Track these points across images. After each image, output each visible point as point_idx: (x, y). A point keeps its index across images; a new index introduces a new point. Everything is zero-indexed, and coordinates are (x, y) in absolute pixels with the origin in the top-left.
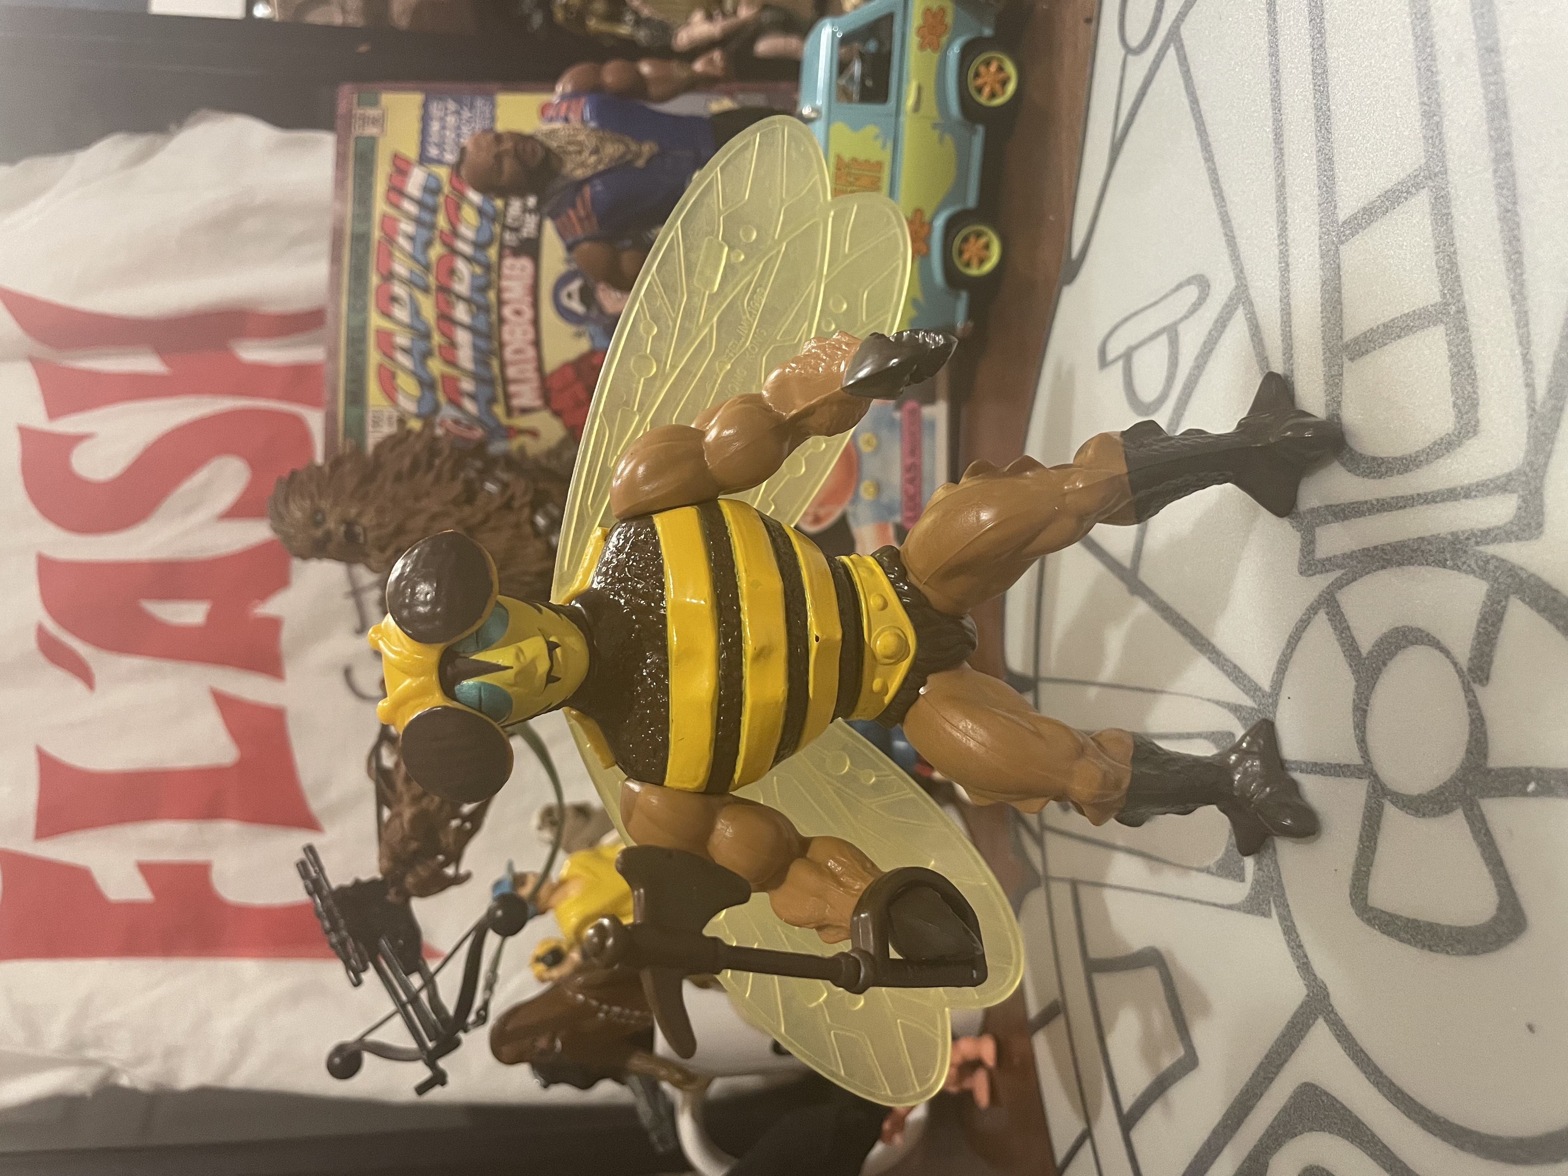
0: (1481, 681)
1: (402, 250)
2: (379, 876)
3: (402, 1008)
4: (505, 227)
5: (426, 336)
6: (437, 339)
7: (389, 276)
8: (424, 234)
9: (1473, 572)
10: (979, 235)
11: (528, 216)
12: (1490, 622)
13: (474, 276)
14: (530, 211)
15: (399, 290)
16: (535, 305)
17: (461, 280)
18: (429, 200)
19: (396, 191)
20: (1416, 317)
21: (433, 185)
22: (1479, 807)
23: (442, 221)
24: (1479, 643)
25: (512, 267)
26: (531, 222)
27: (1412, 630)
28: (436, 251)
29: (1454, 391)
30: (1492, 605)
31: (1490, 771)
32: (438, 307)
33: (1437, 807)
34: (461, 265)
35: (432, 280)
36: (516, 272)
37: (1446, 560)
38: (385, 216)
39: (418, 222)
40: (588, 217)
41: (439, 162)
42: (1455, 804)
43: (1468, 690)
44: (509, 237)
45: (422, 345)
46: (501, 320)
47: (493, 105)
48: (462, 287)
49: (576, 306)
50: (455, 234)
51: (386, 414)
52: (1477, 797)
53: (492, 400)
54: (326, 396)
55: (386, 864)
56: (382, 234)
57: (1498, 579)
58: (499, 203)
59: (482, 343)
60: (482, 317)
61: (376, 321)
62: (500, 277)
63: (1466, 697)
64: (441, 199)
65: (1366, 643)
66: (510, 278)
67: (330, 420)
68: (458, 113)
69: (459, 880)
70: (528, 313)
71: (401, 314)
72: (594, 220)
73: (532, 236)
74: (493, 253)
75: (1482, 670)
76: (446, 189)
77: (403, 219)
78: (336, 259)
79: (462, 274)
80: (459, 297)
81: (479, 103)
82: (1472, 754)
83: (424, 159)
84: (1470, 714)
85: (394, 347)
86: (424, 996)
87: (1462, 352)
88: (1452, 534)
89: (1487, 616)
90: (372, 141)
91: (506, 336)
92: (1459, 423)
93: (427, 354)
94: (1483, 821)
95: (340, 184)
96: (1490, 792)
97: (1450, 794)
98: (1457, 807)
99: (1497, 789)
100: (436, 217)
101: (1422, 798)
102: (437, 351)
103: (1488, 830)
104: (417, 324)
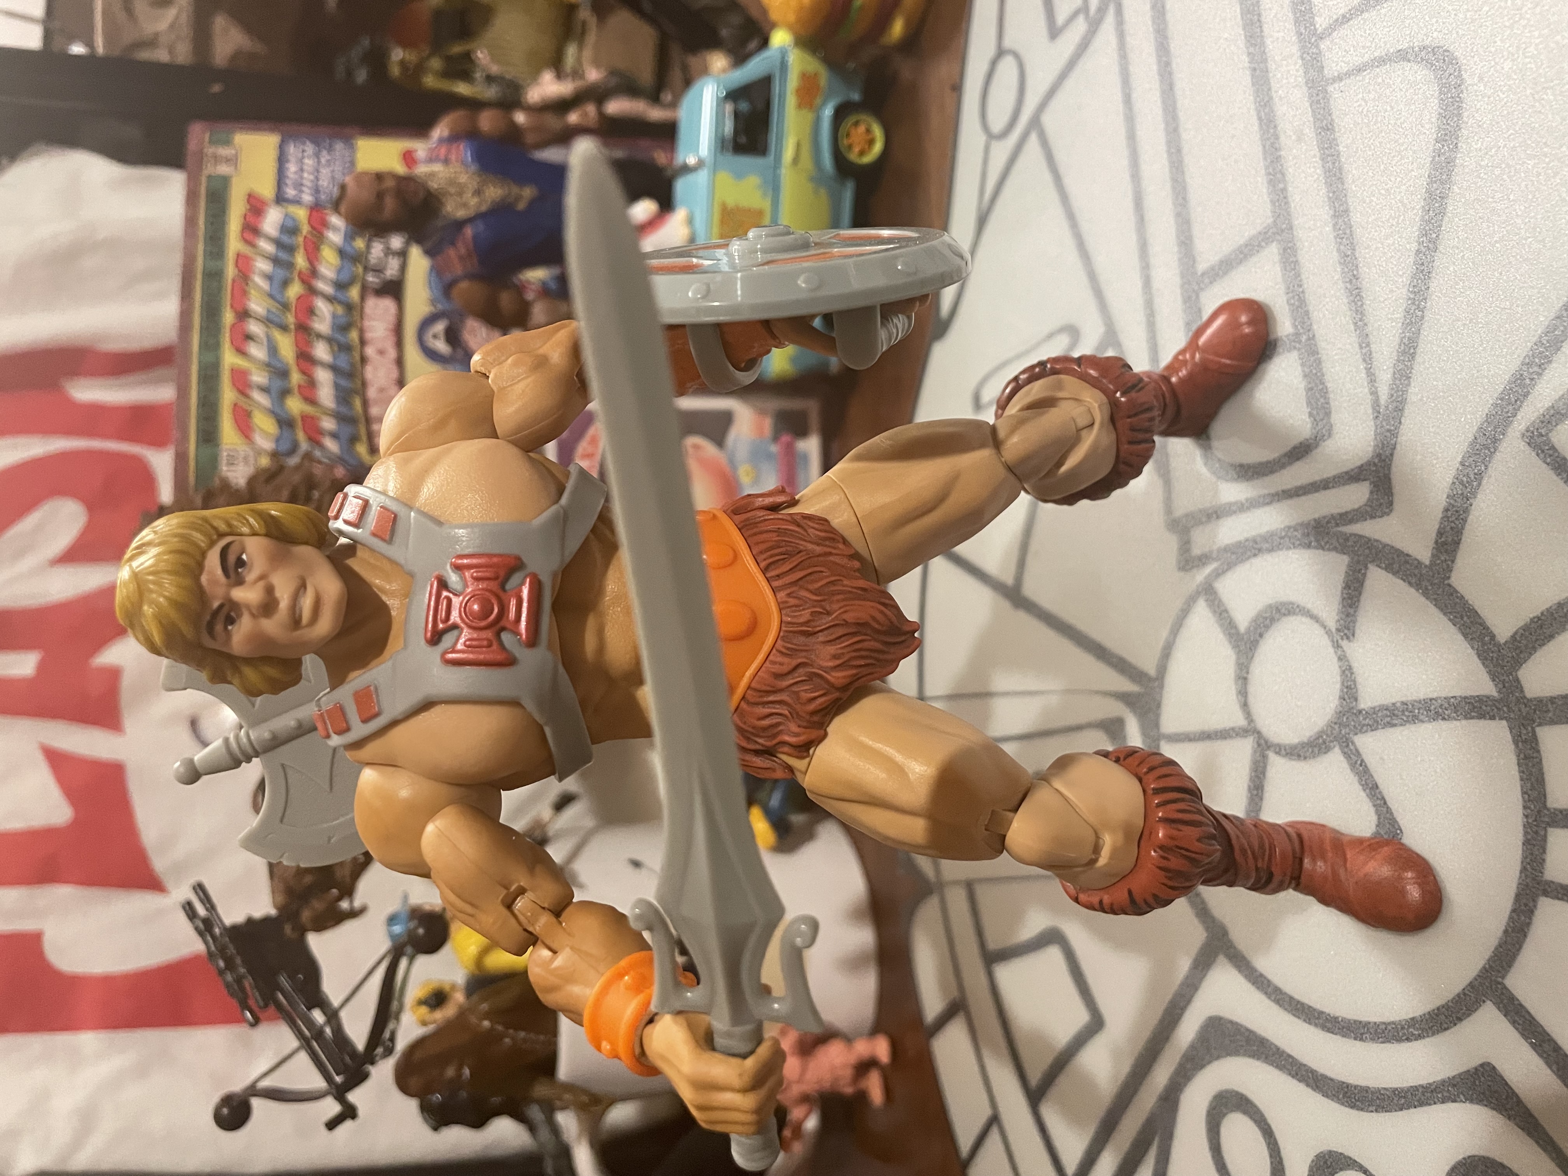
0: (1348, 638)
1: (258, 288)
2: (273, 912)
3: (306, 1044)
4: (367, 268)
5: (284, 374)
6: (296, 378)
7: (244, 315)
8: (281, 273)
9: (1335, 548)
11: (391, 257)
12: (1353, 588)
13: (334, 316)
14: (394, 253)
15: (254, 328)
16: (399, 344)
17: (321, 320)
18: (285, 239)
19: (251, 230)
21: (290, 224)
22: (1353, 743)
23: (300, 261)
24: (1345, 607)
25: (374, 308)
26: (393, 263)
27: (1283, 604)
28: (295, 290)
29: (1309, 403)
30: (1353, 574)
31: (1360, 712)
32: (297, 346)
33: (1316, 750)
34: (322, 306)
35: (291, 319)
36: (379, 313)
37: (1311, 542)
38: (238, 255)
39: (276, 261)
40: (469, 256)
41: (297, 202)
42: (1332, 744)
43: (1337, 646)
44: (371, 278)
45: (280, 384)
46: (364, 360)
47: (352, 148)
48: (323, 326)
49: (441, 346)
50: (315, 273)
51: (242, 453)
52: (1351, 735)
53: (354, 439)
54: (175, 434)
55: (280, 899)
56: (236, 271)
57: (1357, 552)
58: (360, 244)
59: (343, 383)
60: (344, 356)
61: (229, 358)
62: (362, 317)
63: (1336, 652)
64: (299, 240)
65: (1243, 618)
66: (372, 318)
67: (181, 459)
68: (317, 155)
69: (354, 914)
70: (392, 353)
71: (258, 352)
72: (476, 261)
73: (394, 278)
74: (354, 293)
75: (1349, 629)
76: (305, 229)
77: (259, 258)
78: (186, 295)
79: (322, 313)
80: (319, 336)
81: (339, 146)
82: (1345, 700)
83: (280, 199)
84: (1340, 667)
85: (248, 385)
86: (328, 1031)
87: (1314, 371)
88: (1315, 520)
89: (1350, 583)
90: (225, 181)
91: (369, 376)
92: (1315, 428)
93: (285, 393)
94: (1358, 753)
95: (190, 221)
96: (1362, 728)
97: (1327, 735)
98: (1334, 747)
99: (1368, 725)
100: (293, 256)
101: (1303, 745)
102: (296, 391)
103: (1362, 761)
104: (274, 363)
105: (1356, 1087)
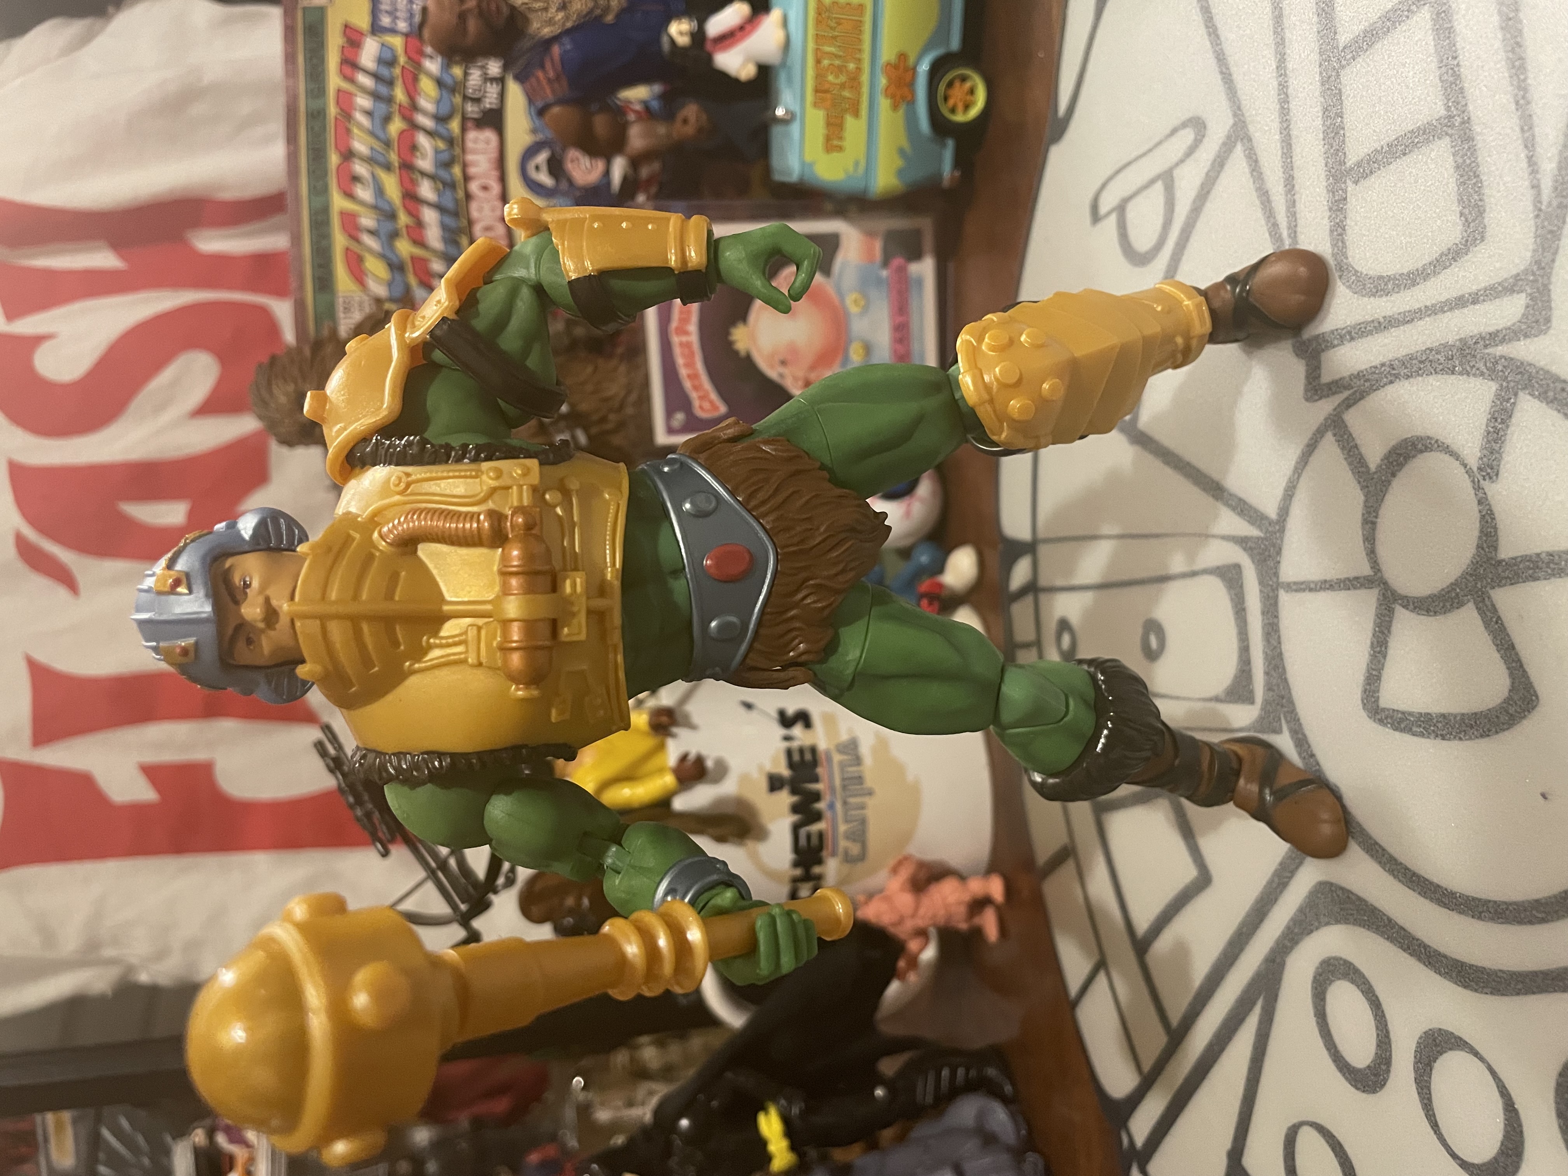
0: (1490, 478)
1: (360, 126)
3: (432, 874)
4: (465, 98)
5: (392, 216)
6: (403, 219)
7: (348, 155)
8: (382, 108)
9: (1482, 374)
10: (964, 79)
11: (489, 84)
12: (1499, 420)
13: (437, 151)
14: (493, 80)
15: (360, 169)
16: (503, 179)
17: (424, 156)
18: (385, 72)
19: (350, 64)
20: (1421, 132)
21: (388, 55)
22: (1489, 598)
23: (400, 94)
24: (1489, 442)
25: (476, 141)
26: (492, 91)
27: (1421, 438)
28: (396, 126)
29: (1460, 200)
30: (1501, 403)
31: (1500, 562)
32: (402, 186)
33: (1448, 605)
34: (423, 140)
35: (394, 157)
36: (481, 146)
37: (1455, 367)
38: (339, 91)
39: (375, 96)
40: (558, 78)
41: (393, 31)
42: (1466, 598)
43: (1477, 488)
44: (471, 108)
45: (388, 226)
46: (468, 197)
48: (425, 163)
49: (545, 178)
50: (415, 107)
51: (357, 299)
52: (1488, 589)
54: (293, 284)
56: (338, 110)
57: (1506, 377)
58: (457, 71)
59: (450, 221)
60: (448, 193)
61: (338, 202)
62: (464, 150)
63: (1476, 494)
64: (397, 71)
65: (1373, 455)
66: (475, 152)
67: (300, 308)
70: (496, 188)
71: (364, 193)
72: (565, 83)
73: (494, 106)
74: (455, 125)
75: (1492, 469)
76: (402, 60)
77: (359, 94)
78: (291, 138)
79: (425, 149)
80: (423, 174)
82: (1483, 549)
83: (376, 29)
84: (1480, 512)
85: (358, 228)
86: (452, 862)
87: (1468, 162)
88: (1461, 340)
89: (1496, 415)
90: (321, 12)
91: (475, 214)
92: (1466, 231)
93: (394, 235)
94: (1494, 610)
95: (290, 58)
96: (1500, 581)
97: (1461, 589)
98: (1469, 601)
99: (1508, 577)
100: (393, 90)
101: (1433, 598)
102: (404, 231)
103: (1499, 618)
104: (381, 204)
105: (1471, 966)
